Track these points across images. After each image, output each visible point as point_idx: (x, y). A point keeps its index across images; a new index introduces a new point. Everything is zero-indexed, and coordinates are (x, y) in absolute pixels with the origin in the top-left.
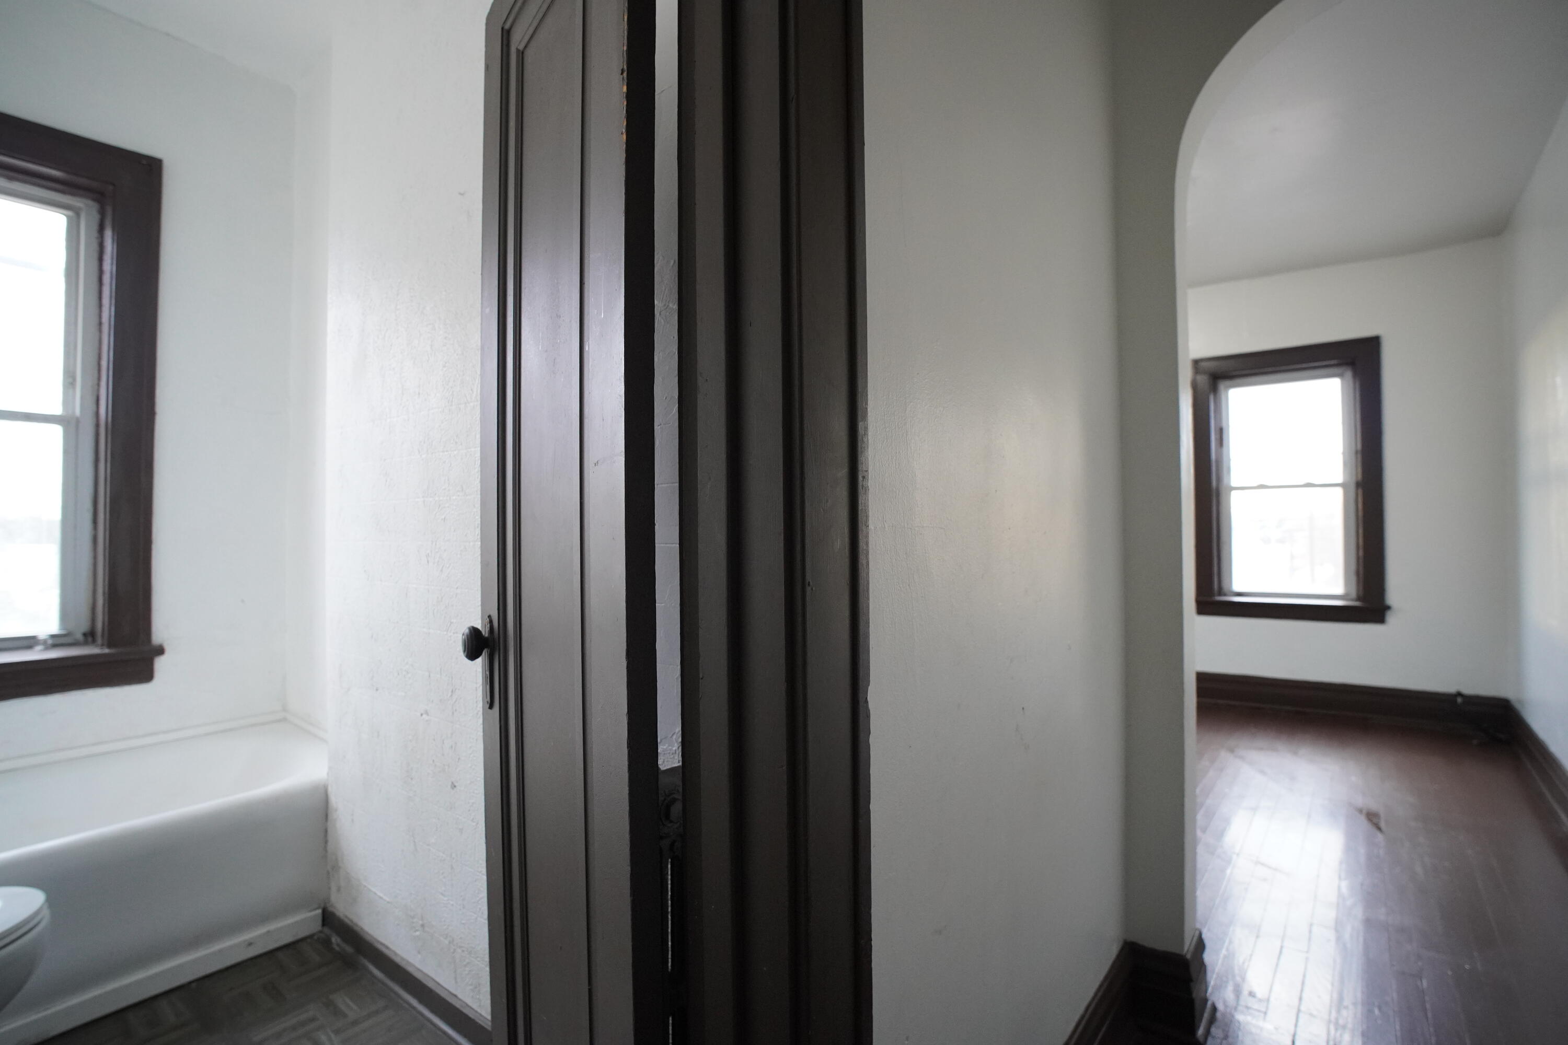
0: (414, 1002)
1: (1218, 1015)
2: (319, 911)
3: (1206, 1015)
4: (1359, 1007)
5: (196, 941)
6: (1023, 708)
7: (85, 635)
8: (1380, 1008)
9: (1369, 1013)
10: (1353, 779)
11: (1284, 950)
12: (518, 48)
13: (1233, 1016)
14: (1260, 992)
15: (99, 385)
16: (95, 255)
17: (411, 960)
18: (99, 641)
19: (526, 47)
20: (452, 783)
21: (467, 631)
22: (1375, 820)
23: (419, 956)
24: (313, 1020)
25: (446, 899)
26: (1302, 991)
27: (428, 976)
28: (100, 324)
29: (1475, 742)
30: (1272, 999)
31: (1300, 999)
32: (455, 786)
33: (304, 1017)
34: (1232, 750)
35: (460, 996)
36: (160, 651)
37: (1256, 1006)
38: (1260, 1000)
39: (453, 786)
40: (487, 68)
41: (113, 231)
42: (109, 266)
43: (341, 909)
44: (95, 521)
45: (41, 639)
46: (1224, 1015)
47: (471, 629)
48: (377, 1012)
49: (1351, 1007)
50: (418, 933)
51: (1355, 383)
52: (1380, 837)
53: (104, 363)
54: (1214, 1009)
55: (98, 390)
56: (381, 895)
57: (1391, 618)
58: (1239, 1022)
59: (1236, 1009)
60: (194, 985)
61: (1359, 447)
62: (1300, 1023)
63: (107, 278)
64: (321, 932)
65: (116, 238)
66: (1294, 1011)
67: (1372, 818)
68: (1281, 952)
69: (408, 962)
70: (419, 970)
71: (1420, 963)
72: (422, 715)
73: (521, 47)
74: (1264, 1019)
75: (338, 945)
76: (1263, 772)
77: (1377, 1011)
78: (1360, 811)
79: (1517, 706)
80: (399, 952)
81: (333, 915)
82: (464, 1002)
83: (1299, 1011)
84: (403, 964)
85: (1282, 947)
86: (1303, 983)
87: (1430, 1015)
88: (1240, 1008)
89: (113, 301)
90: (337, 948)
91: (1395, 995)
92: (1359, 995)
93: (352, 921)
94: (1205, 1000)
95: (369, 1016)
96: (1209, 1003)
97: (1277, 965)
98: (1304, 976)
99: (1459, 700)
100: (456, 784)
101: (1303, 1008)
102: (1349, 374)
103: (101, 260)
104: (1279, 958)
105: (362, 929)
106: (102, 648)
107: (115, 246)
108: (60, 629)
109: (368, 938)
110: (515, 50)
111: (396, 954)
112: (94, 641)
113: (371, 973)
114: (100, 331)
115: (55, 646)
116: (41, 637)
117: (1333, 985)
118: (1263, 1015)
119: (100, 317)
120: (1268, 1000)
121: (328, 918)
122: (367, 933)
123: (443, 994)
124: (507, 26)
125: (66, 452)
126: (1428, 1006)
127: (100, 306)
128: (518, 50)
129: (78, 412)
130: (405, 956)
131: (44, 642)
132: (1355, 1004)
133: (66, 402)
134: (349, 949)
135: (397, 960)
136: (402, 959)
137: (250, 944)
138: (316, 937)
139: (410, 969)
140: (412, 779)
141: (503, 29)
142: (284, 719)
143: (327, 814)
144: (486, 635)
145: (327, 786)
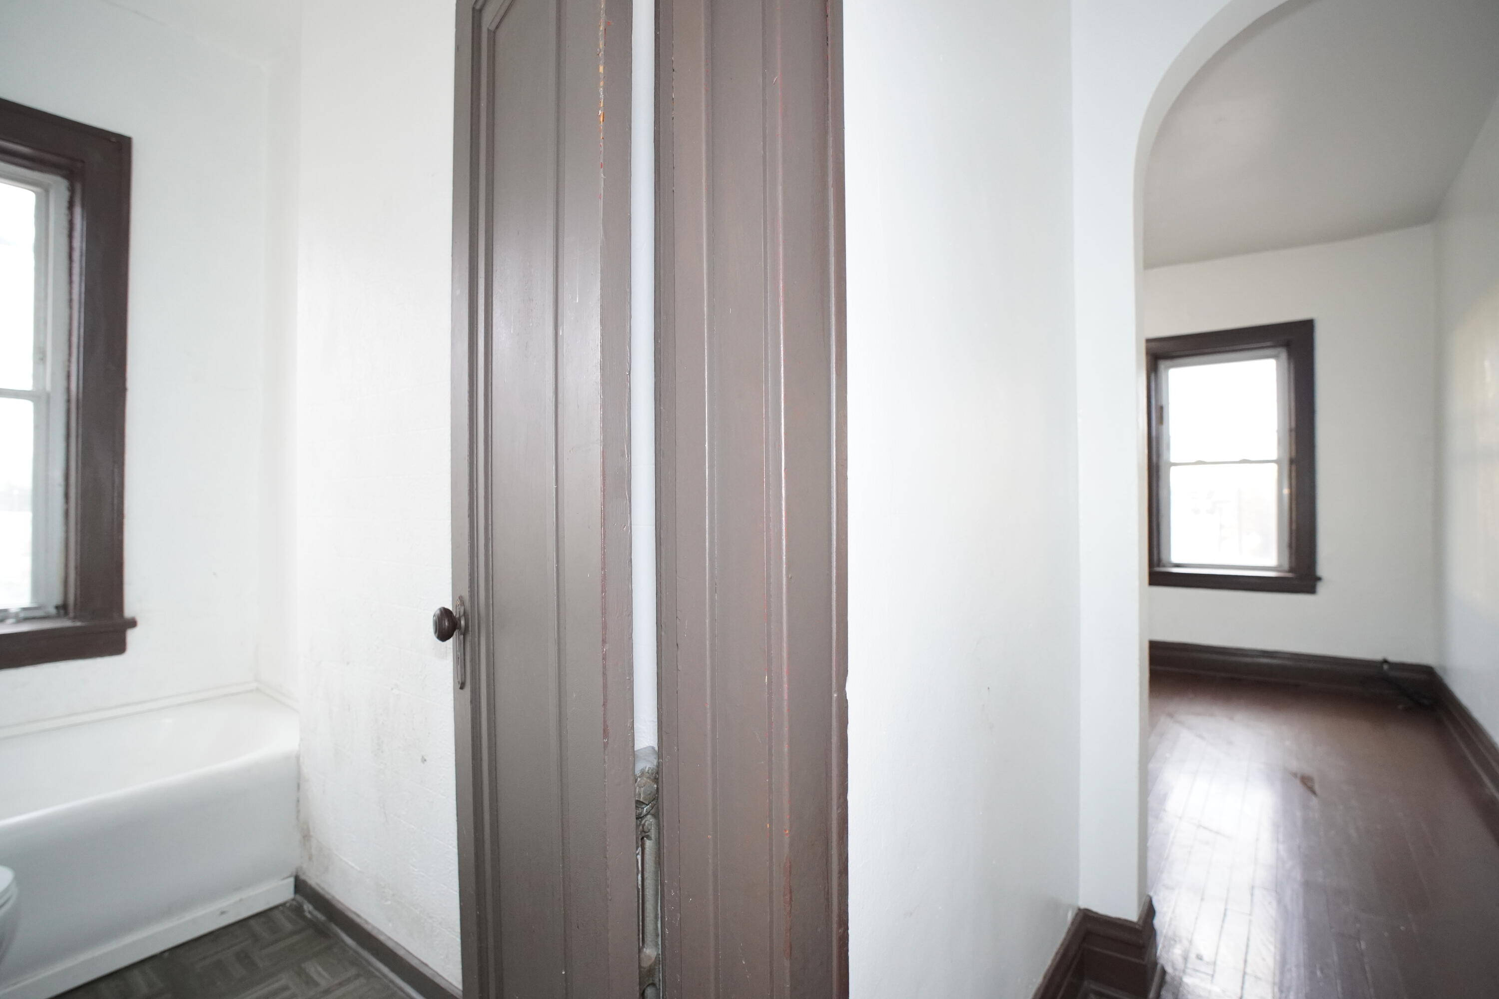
0: (385, 970)
1: (1168, 978)
2: (292, 880)
3: (1157, 979)
4: (1302, 971)
5: (168, 911)
6: (989, 688)
7: (57, 607)
8: (1322, 970)
9: (1312, 973)
10: (1288, 743)
11: (1229, 913)
12: (490, 28)
13: (1181, 979)
14: (1208, 956)
15: (69, 361)
16: (65, 232)
17: (382, 928)
18: (71, 614)
19: (497, 27)
20: (423, 757)
21: (438, 612)
22: (1310, 784)
23: (390, 925)
24: (285, 988)
25: (416, 870)
26: (1247, 953)
27: (399, 945)
28: (71, 301)
29: (1400, 707)
30: (1218, 962)
31: (1245, 961)
32: (425, 760)
33: (276, 986)
34: (1171, 716)
35: (431, 965)
36: (133, 623)
37: (1203, 969)
38: (1208, 963)
39: (424, 760)
40: (458, 49)
41: (83, 206)
42: (77, 243)
43: (314, 879)
44: (67, 496)
45: (11, 612)
46: (1173, 978)
47: (442, 609)
48: (348, 981)
49: (1294, 969)
50: (389, 903)
51: (1289, 363)
52: (1314, 801)
53: (75, 339)
54: (1164, 972)
55: (69, 366)
56: (353, 865)
57: (1321, 587)
58: (1187, 984)
59: (1184, 972)
60: (166, 954)
61: (1293, 425)
62: (1247, 986)
63: (76, 255)
64: (293, 900)
65: (85, 215)
66: (1241, 974)
67: (1306, 782)
68: (1225, 915)
69: (379, 931)
70: (389, 938)
71: (1358, 925)
72: (392, 689)
73: (493, 28)
74: (1212, 982)
75: (310, 912)
76: (1201, 737)
77: (1319, 973)
78: (1295, 775)
79: (1440, 672)
80: (370, 920)
81: (304, 883)
82: (434, 971)
83: (1245, 973)
84: (374, 933)
85: (1226, 910)
86: (1247, 946)
87: (1369, 975)
88: (1188, 971)
89: (84, 278)
90: (309, 916)
91: (1336, 958)
92: (1301, 957)
93: (323, 889)
94: (1155, 964)
95: (341, 984)
96: (1159, 967)
97: (1222, 927)
98: (1248, 939)
99: (1386, 667)
100: (427, 758)
101: (1248, 970)
102: (1284, 355)
103: (70, 236)
104: (1223, 921)
105: (333, 897)
106: (74, 621)
107: (85, 223)
108: (32, 603)
109: (339, 906)
110: (486, 31)
111: (367, 922)
112: (66, 613)
113: (343, 941)
114: (71, 307)
115: (27, 619)
116: (11, 610)
117: (1275, 947)
118: (1209, 977)
119: (70, 293)
120: (1215, 963)
121: (300, 886)
122: (339, 902)
123: (414, 963)
124: (478, 7)
125: (36, 427)
126: (1367, 968)
127: (71, 282)
128: (488, 30)
129: (48, 387)
130: (377, 925)
131: (16, 615)
132: (1297, 966)
133: (36, 377)
134: (321, 917)
135: (368, 928)
136: (374, 927)
137: (223, 913)
138: (288, 905)
139: (382, 938)
140: (382, 752)
141: (474, 9)
142: (258, 690)
143: (298, 783)
144: (457, 616)
145: (298, 758)
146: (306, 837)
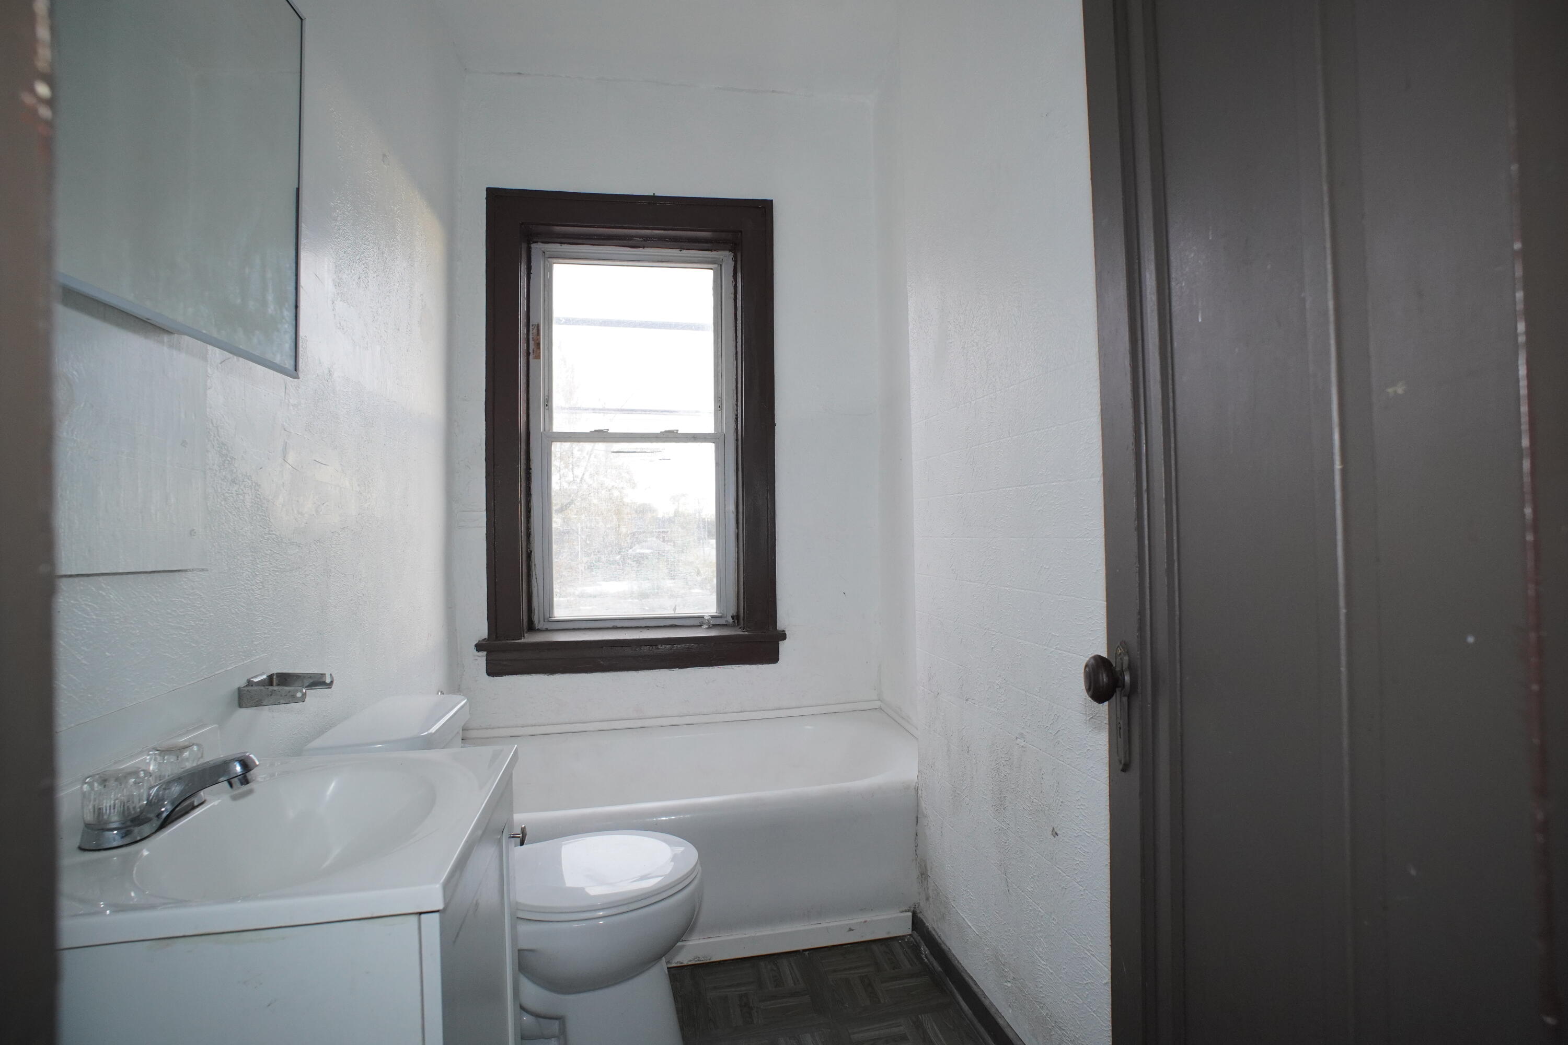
2: (910, 914)
15: (737, 405)
18: (742, 624)
20: (1054, 829)
21: (1090, 661)
23: (1010, 1011)
24: (904, 1037)
25: (1042, 962)
33: (895, 1030)
36: (783, 636)
39: (1054, 833)
42: (739, 303)
43: (931, 921)
47: (1095, 657)
50: (1009, 985)
55: (737, 410)
56: (971, 924)
63: (739, 314)
64: (911, 936)
69: (997, 1011)
70: (1009, 1026)
72: (1017, 738)
75: (926, 955)
80: (987, 992)
81: (921, 922)
84: (992, 1011)
90: (925, 959)
93: (940, 937)
100: (1058, 832)
103: (735, 299)
105: (951, 952)
106: (743, 631)
108: (718, 610)
109: (956, 963)
112: (739, 622)
113: (959, 1003)
114: (736, 359)
115: (715, 626)
116: (705, 617)
121: (917, 923)
122: (956, 958)
129: (724, 430)
130: (995, 1004)
131: (708, 622)
134: (938, 967)
135: (985, 1002)
138: (906, 939)
142: (881, 708)
143: (917, 818)
144: (1118, 669)
145: (917, 789)
146: (924, 875)
